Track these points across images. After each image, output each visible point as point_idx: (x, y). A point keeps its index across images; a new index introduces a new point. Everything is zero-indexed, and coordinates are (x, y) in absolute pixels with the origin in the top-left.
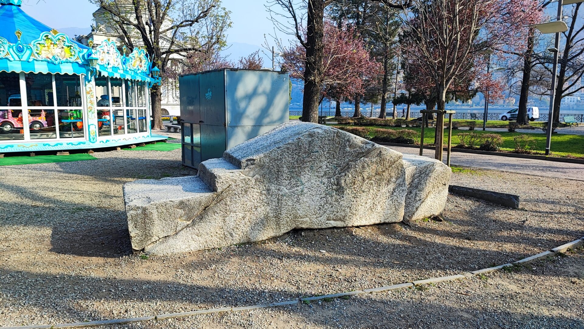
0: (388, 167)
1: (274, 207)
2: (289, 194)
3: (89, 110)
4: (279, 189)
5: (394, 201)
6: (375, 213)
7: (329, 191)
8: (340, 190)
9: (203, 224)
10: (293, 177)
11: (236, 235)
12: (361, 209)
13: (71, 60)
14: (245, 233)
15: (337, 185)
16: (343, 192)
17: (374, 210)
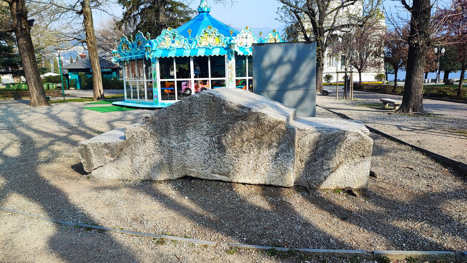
0: (267, 132)
1: (166, 156)
2: (177, 147)
3: (230, 80)
4: (169, 143)
5: (278, 165)
6: (259, 174)
7: (211, 148)
8: (222, 149)
9: (119, 161)
10: (179, 133)
11: (141, 173)
12: (244, 169)
13: (220, 46)
14: (147, 173)
15: (219, 144)
16: (225, 151)
17: (257, 171)
